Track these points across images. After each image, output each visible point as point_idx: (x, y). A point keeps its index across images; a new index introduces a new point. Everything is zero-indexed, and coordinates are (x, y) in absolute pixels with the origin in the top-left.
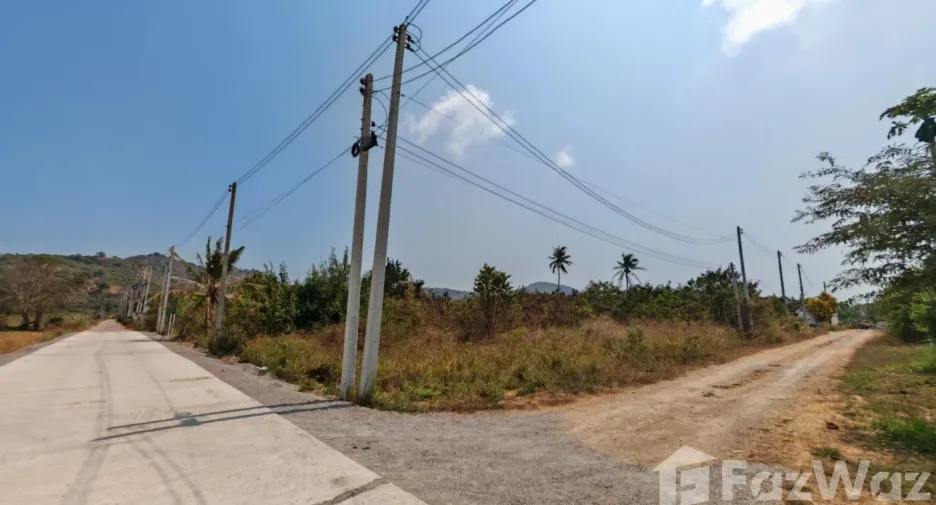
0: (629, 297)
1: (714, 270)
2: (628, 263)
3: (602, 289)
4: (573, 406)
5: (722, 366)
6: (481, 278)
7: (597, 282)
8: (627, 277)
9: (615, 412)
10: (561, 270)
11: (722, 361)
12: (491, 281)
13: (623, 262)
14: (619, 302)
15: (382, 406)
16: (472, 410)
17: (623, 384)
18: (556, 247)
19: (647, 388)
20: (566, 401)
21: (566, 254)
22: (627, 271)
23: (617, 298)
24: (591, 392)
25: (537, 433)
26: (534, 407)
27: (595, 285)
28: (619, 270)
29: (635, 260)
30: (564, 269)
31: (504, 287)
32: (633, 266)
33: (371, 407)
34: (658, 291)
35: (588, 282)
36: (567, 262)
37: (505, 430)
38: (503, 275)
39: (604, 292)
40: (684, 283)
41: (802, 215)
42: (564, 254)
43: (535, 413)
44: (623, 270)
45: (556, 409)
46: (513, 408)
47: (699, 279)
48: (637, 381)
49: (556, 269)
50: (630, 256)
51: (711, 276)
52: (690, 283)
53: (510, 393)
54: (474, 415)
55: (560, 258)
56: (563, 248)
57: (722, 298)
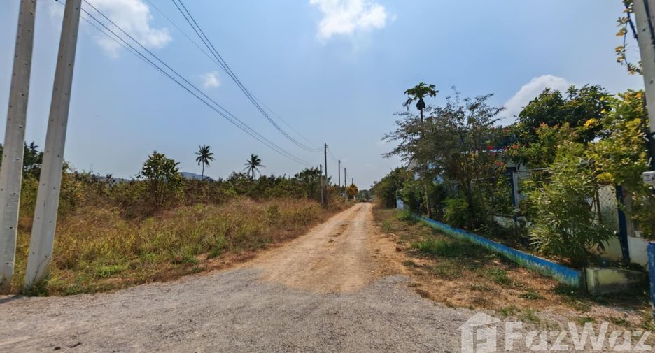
0: (260, 184)
1: (309, 168)
2: (255, 162)
3: (241, 178)
4: (257, 260)
5: (324, 224)
6: (149, 163)
7: (238, 173)
8: (253, 171)
9: (289, 259)
10: (205, 163)
11: (322, 222)
12: (159, 166)
13: (251, 161)
14: (253, 187)
15: (63, 292)
16: (176, 277)
17: (281, 241)
18: (202, 146)
19: (295, 241)
20: (252, 257)
21: (210, 152)
22: (253, 167)
23: (250, 184)
24: (264, 248)
25: (247, 285)
26: (229, 265)
27: (236, 175)
28: (246, 166)
29: (259, 160)
30: (207, 163)
31: (173, 171)
32: (257, 164)
33: (47, 295)
34: (279, 180)
35: (231, 173)
36: (210, 158)
37: (219, 288)
38: (172, 161)
39: (242, 180)
40: (292, 176)
41: (387, 136)
42: (208, 152)
43: (232, 270)
44: (250, 166)
45: (246, 264)
46: (212, 269)
47: (301, 173)
48: (288, 238)
49: (201, 163)
50: (256, 157)
51: (308, 172)
52: (296, 176)
53: (202, 257)
54: (179, 280)
55: (205, 155)
56: (208, 147)
57: (314, 184)
